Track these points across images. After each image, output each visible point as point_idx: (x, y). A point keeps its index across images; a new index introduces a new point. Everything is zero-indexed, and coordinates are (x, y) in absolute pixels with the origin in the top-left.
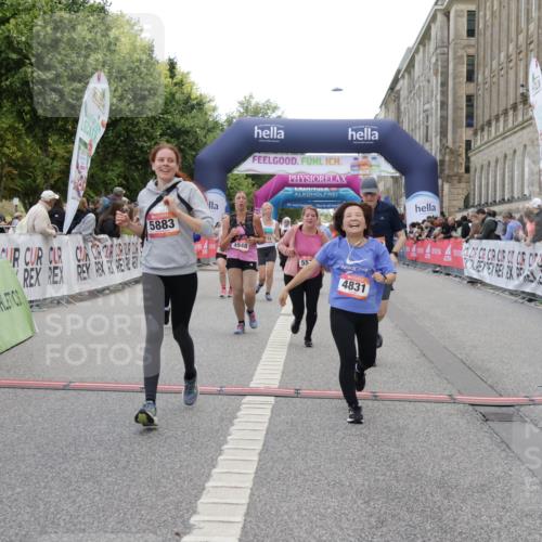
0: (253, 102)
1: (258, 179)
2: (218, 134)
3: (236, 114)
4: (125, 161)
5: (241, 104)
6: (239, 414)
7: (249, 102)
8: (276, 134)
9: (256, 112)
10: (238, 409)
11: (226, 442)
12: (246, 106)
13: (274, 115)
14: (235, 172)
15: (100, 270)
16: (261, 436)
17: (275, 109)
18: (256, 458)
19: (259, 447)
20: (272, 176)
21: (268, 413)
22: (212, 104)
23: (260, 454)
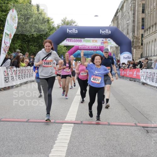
0: (67, 20)
1: (68, 47)
2: (54, 31)
3: (61, 24)
4: (21, 41)
5: (63, 21)
6: (61, 130)
7: (65, 20)
8: (75, 31)
9: (68, 23)
10: (61, 128)
11: (56, 140)
12: (64, 21)
13: (74, 25)
14: (60, 45)
15: (13, 79)
16: (69, 138)
17: (74, 22)
18: (67, 145)
19: (68, 141)
20: (73, 46)
21: (71, 129)
22: (52, 21)
23: (68, 144)
